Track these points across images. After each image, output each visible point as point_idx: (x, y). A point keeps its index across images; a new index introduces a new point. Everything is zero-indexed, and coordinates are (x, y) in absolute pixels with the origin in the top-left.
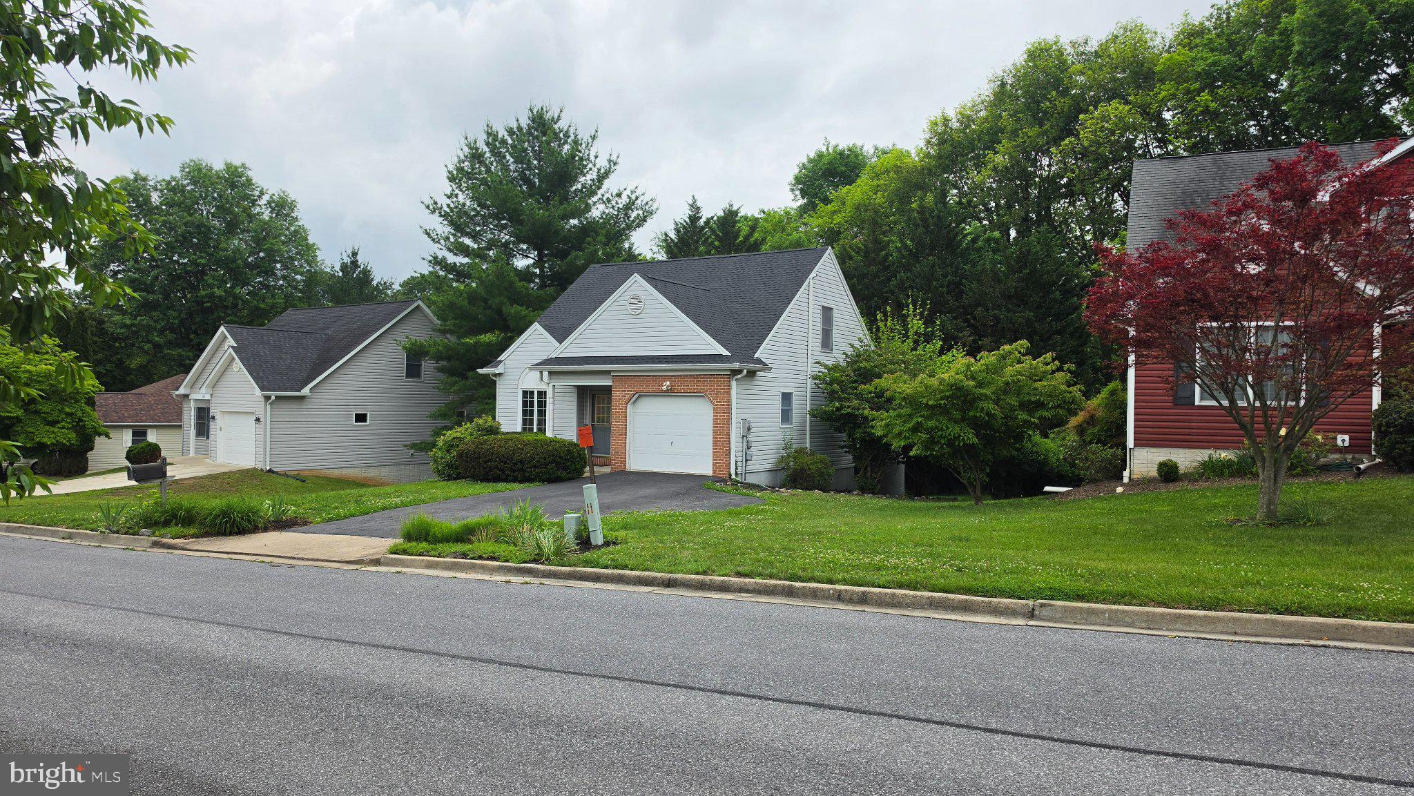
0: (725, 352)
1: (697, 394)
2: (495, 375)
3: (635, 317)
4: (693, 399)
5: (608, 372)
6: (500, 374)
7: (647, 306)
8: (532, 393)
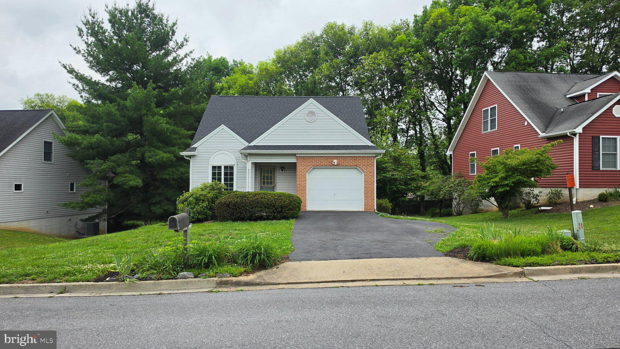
0: (370, 144)
1: (355, 167)
2: (190, 157)
3: (310, 123)
4: (348, 170)
5: (294, 155)
6: (194, 156)
7: (319, 118)
8: (220, 167)
